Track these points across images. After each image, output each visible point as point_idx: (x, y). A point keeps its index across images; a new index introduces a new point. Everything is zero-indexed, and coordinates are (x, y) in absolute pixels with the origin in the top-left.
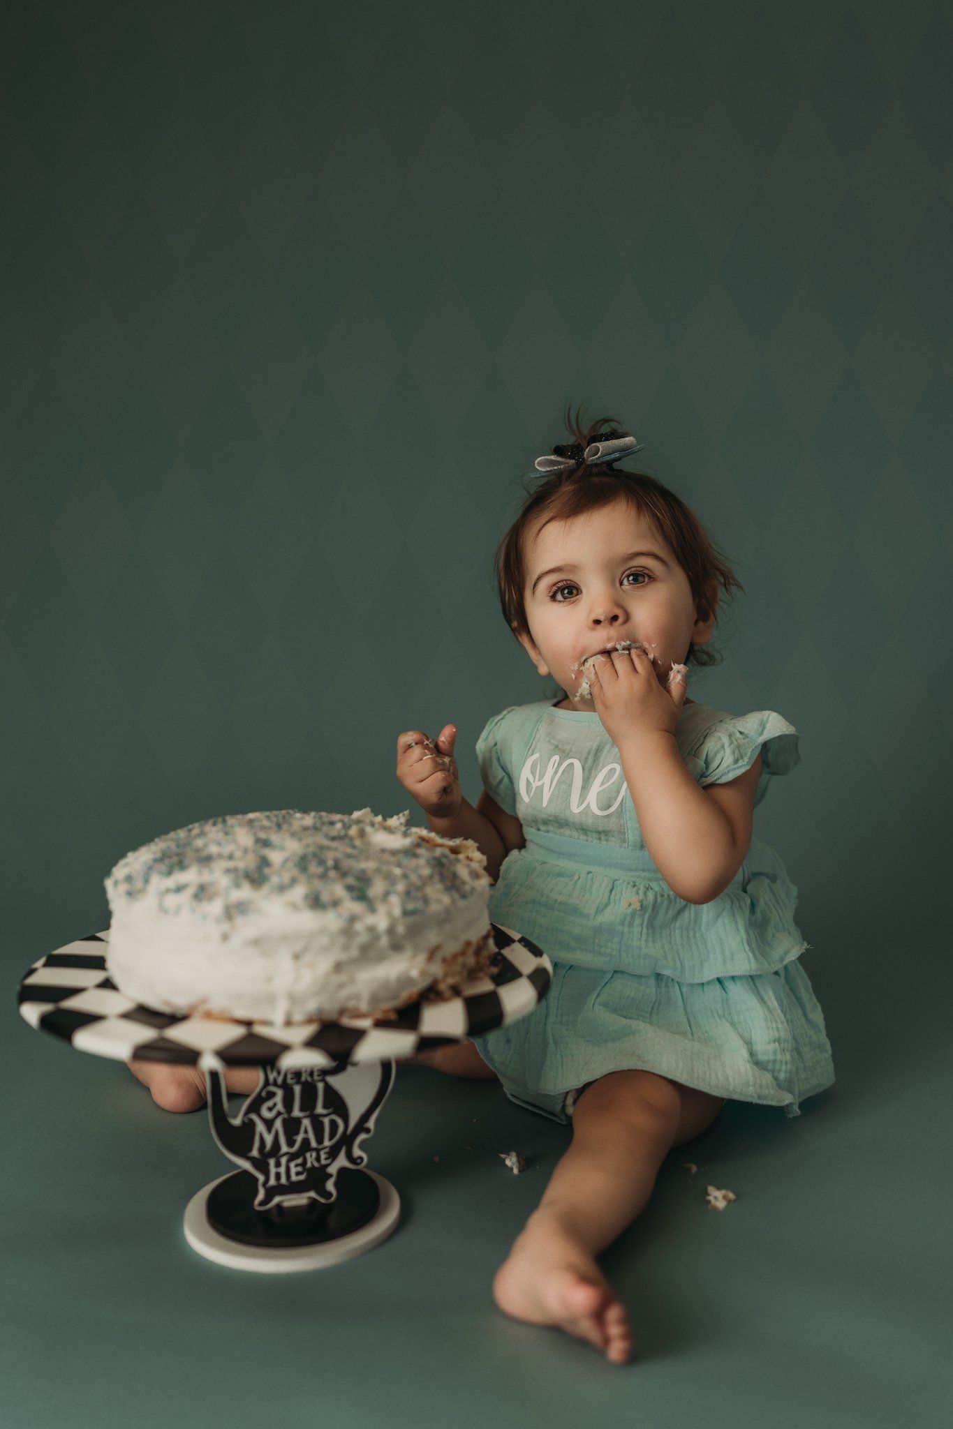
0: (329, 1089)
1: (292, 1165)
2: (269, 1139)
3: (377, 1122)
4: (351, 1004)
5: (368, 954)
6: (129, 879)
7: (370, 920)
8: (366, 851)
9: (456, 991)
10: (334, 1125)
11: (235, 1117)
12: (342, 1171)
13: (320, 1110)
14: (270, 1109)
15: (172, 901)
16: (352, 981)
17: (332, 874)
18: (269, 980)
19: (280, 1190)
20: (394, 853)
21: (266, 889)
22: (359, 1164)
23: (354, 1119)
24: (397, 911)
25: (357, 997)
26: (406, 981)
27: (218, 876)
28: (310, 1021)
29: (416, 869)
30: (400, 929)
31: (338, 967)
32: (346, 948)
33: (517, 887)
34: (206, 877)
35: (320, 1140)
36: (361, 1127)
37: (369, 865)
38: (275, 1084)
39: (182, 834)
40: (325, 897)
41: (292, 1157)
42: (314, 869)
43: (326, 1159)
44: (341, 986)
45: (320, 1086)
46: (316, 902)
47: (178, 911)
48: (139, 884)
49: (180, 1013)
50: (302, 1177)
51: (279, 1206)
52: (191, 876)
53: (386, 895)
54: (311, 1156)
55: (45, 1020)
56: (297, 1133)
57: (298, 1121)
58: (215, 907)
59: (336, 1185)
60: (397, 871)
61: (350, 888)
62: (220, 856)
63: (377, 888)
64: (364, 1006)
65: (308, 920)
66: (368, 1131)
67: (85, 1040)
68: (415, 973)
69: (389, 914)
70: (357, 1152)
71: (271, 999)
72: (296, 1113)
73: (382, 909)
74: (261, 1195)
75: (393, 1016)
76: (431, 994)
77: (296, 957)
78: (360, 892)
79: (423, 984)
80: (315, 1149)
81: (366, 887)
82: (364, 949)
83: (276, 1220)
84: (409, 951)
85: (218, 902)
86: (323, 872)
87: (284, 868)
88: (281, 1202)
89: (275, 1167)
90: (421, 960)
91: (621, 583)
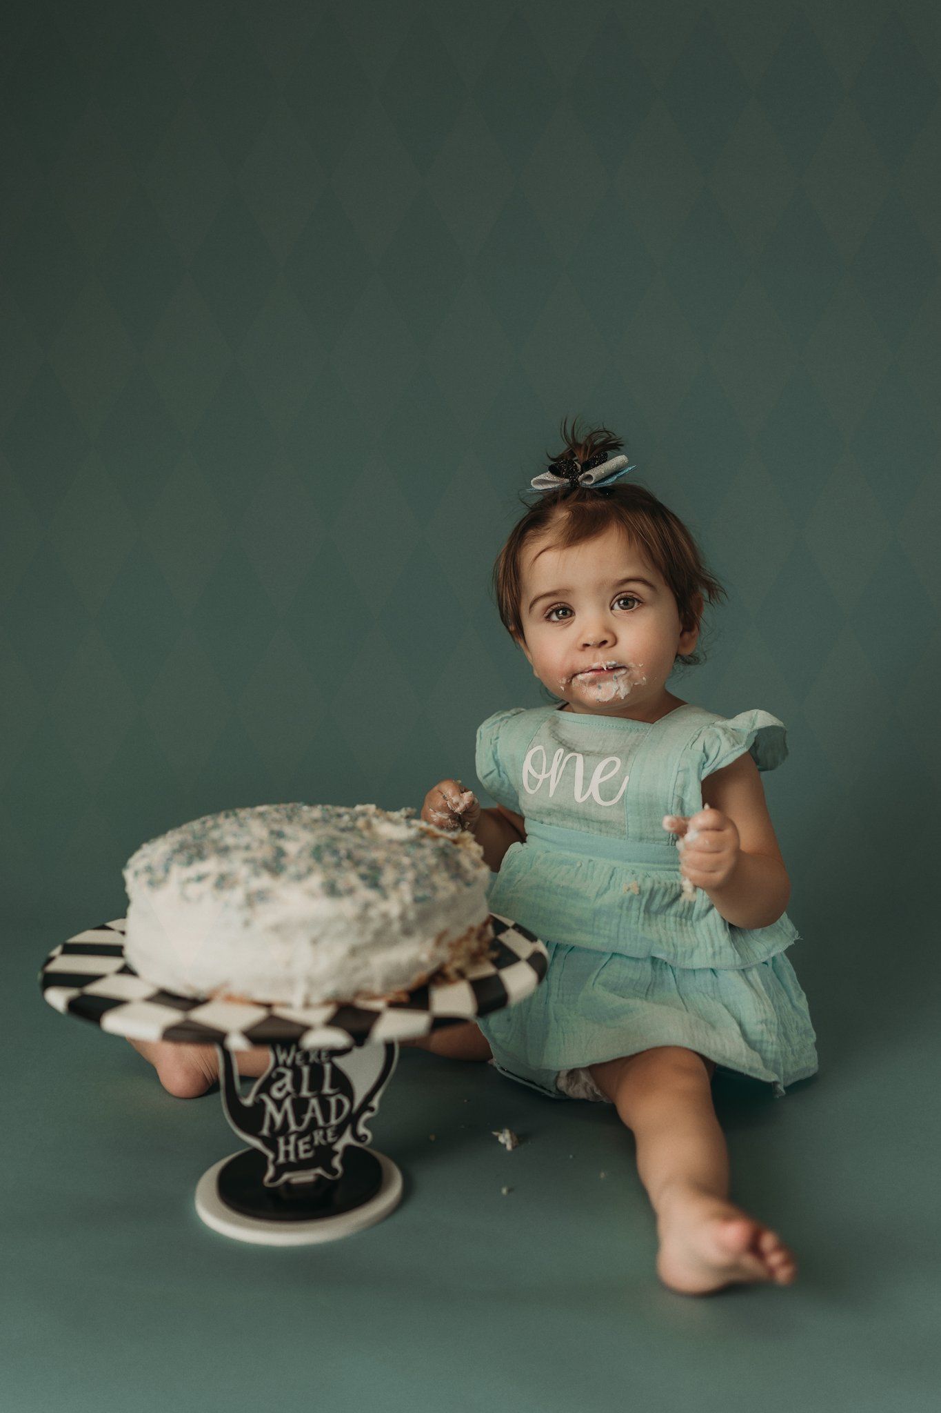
0: (335, 1070)
1: (300, 1143)
2: (278, 1118)
3: (381, 1102)
4: (366, 986)
5: (382, 939)
6: (149, 869)
7: (383, 906)
8: (374, 842)
9: (461, 974)
10: (340, 1105)
11: (246, 1096)
12: (348, 1148)
13: (327, 1090)
14: (280, 1090)
15: (193, 889)
16: (366, 964)
17: (346, 863)
18: (288, 964)
19: (289, 1167)
20: (402, 843)
21: (284, 878)
22: (362, 1142)
23: (359, 1099)
24: (408, 898)
25: (370, 980)
26: (416, 965)
27: (237, 866)
28: (327, 1003)
29: (423, 858)
30: (411, 915)
31: (354, 952)
32: (361, 933)
33: (521, 874)
34: (225, 867)
35: (327, 1118)
36: (365, 1106)
37: (378, 855)
39: (196, 825)
40: (341, 885)
41: (300, 1135)
42: (329, 859)
43: (332, 1137)
44: (356, 969)
45: (328, 1067)
46: (332, 890)
47: (200, 898)
48: (160, 874)
49: (202, 996)
50: (310, 1155)
51: (287, 1183)
52: (211, 866)
53: (397, 884)
54: (318, 1134)
55: (73, 1005)
56: (305, 1112)
57: (306, 1101)
58: (238, 895)
59: (342, 1162)
60: (406, 861)
61: (363, 877)
62: (237, 847)
63: (388, 877)
64: (377, 988)
65: (324, 907)
66: (372, 1109)
67: (113, 1023)
68: (424, 957)
69: (402, 902)
70: (362, 1130)
71: (290, 982)
72: (305, 1093)
73: (394, 896)
74: (271, 1172)
75: (404, 998)
76: (439, 977)
77: (315, 942)
78: (372, 879)
79: (432, 967)
80: (322, 1128)
81: (378, 875)
82: (378, 934)
83: (283, 1196)
84: (418, 937)
85: (238, 891)
86: (337, 862)
87: (300, 857)
88: (290, 1179)
89: (284, 1145)
90: (429, 945)
91: (612, 608)
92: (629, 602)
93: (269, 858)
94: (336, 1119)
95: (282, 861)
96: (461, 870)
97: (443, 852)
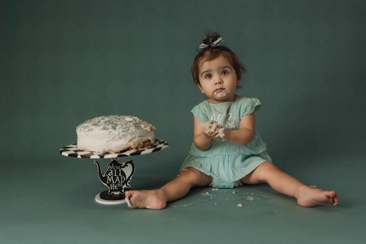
0: (122, 171)
1: (115, 186)
2: (110, 180)
3: (132, 179)
8: (122, 121)
10: (123, 178)
11: (103, 175)
12: (125, 188)
13: (120, 175)
16: (111, 144)
18: (95, 143)
19: (113, 191)
22: (129, 187)
23: (127, 178)
25: (112, 147)
26: (123, 145)
30: (121, 135)
31: (108, 142)
32: (109, 137)
35: (120, 181)
36: (128, 179)
41: (115, 184)
43: (122, 185)
44: (109, 145)
45: (120, 170)
49: (82, 150)
50: (117, 189)
56: (116, 180)
57: (116, 177)
59: (124, 190)
65: (102, 132)
66: (130, 180)
68: (125, 144)
69: (119, 132)
70: (128, 184)
71: (96, 147)
72: (115, 175)
77: (100, 139)
79: (127, 146)
80: (119, 183)
81: (116, 126)
82: (113, 138)
83: (112, 196)
84: (124, 139)
85: (88, 129)
86: (109, 124)
87: (102, 123)
88: (113, 193)
89: (112, 186)
90: (127, 141)
91: (221, 75)
92: (225, 73)
93: (97, 123)
94: (122, 181)
95: (99, 123)
96: (139, 127)
97: (136, 124)
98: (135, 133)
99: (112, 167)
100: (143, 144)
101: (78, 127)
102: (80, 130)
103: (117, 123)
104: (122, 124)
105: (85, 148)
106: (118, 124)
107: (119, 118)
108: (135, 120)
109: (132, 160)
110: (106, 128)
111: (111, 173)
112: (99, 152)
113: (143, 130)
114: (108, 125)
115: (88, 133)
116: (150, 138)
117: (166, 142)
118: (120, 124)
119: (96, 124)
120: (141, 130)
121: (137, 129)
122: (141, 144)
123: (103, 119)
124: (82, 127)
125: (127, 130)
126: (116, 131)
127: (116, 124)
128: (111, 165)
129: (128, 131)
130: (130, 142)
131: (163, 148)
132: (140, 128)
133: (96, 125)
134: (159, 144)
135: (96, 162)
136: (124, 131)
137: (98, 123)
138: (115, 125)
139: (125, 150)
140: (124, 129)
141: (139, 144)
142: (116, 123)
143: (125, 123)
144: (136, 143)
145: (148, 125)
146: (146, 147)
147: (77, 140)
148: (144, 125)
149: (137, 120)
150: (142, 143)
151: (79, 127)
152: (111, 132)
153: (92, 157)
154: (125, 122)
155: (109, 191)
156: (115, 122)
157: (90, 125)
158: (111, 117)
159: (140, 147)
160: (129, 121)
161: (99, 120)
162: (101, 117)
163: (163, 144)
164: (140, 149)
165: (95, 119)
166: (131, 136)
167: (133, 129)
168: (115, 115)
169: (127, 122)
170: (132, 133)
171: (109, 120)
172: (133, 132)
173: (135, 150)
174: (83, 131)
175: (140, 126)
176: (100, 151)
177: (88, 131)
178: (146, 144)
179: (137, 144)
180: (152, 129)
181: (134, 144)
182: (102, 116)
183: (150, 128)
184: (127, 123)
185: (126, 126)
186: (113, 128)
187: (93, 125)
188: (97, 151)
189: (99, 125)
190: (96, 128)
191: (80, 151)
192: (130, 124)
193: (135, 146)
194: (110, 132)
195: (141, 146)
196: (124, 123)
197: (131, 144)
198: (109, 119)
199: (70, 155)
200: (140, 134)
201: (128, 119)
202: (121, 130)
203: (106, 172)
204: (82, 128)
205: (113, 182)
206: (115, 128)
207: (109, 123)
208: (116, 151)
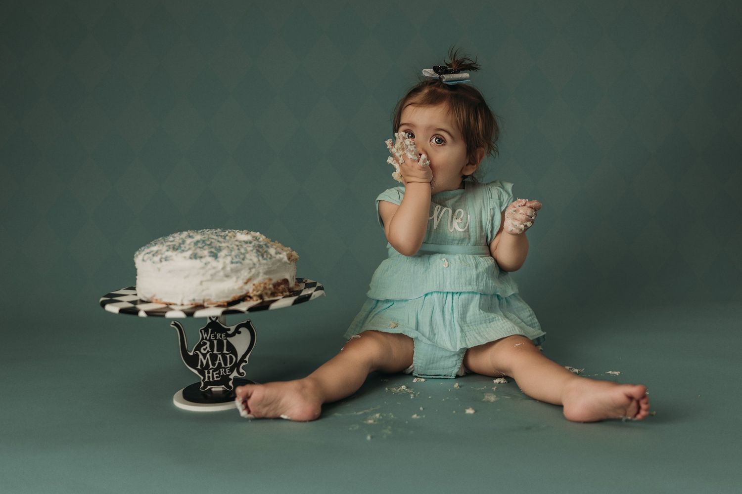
0: (228, 342)
1: (215, 373)
2: (205, 362)
3: (250, 359)
4: (208, 298)
5: (215, 278)
7: (215, 264)
9: (261, 298)
10: (231, 358)
11: (190, 351)
12: (235, 379)
13: (225, 351)
14: (204, 350)
16: (208, 288)
17: (207, 247)
18: (176, 287)
19: (210, 383)
20: (241, 242)
21: (177, 252)
22: (243, 375)
23: (239, 358)
24: (229, 262)
25: (210, 295)
26: (232, 291)
30: (228, 269)
31: (202, 283)
32: (205, 275)
34: (160, 248)
35: (226, 364)
36: (243, 360)
37: (224, 245)
38: (206, 339)
41: (215, 370)
42: (200, 245)
43: (228, 372)
44: (203, 291)
45: (225, 341)
46: (195, 256)
49: (149, 301)
50: (219, 379)
52: (156, 248)
53: (226, 256)
54: (222, 371)
56: (216, 361)
57: (216, 356)
58: (157, 258)
59: (233, 383)
60: (236, 248)
61: (211, 252)
62: (170, 241)
63: (223, 253)
64: (213, 299)
65: (190, 263)
66: (246, 362)
67: (108, 308)
69: (225, 263)
70: (241, 371)
71: (176, 295)
72: (215, 352)
73: (221, 260)
75: (226, 304)
76: (248, 298)
77: (185, 278)
78: (215, 254)
79: (241, 293)
80: (224, 368)
81: (219, 252)
82: (213, 276)
83: (209, 395)
84: (234, 279)
85: (159, 257)
86: (204, 246)
87: (190, 244)
88: (210, 389)
89: (208, 374)
90: (240, 283)
93: (177, 245)
94: (230, 365)
95: (182, 246)
96: (265, 254)
97: (260, 246)
98: (257, 265)
99: (208, 335)
100: (273, 289)
101: (137, 253)
102: (143, 260)
103: (221, 245)
104: (231, 247)
105: (154, 296)
106: (222, 248)
107: (223, 234)
108: (256, 239)
109: (250, 321)
110: (197, 256)
111: (207, 348)
112: (182, 305)
113: (274, 259)
114: (202, 249)
115: (159, 265)
116: (287, 276)
117: (318, 285)
118: (227, 248)
119: (176, 247)
120: (269, 260)
121: (260, 258)
122: (270, 289)
123: (190, 237)
124: (147, 253)
125: (241, 260)
126: (218, 261)
127: (218, 247)
128: (206, 330)
129: (243, 262)
130: (246, 283)
131: (314, 296)
132: (267, 255)
133: (177, 249)
134: (305, 288)
135: (176, 324)
136: (234, 261)
137: (180, 244)
138: (215, 248)
139: (236, 299)
140: (234, 258)
141: (265, 288)
142: (219, 244)
143: (237, 246)
144: (260, 286)
145: (282, 250)
146: (280, 294)
147: (136, 279)
148: (276, 249)
149: (261, 239)
150: (271, 286)
151: (140, 254)
152: (209, 263)
153: (169, 315)
154: (237, 243)
155: (202, 385)
156: (216, 243)
157: (164, 248)
158: (208, 232)
159: (266, 294)
160: (244, 241)
161: (182, 238)
162: (185, 234)
163: (314, 288)
164: (267, 299)
165: (173, 237)
166: (249, 271)
167: (252, 257)
168: (216, 229)
169: (240, 244)
170: (251, 266)
171: (204, 239)
172: (254, 264)
173: (257, 300)
174: (149, 262)
175: (267, 251)
176: (186, 302)
177: (161, 261)
178: (280, 288)
179: (262, 289)
180: (292, 258)
181: (255, 289)
182: (187, 231)
183: (287, 254)
184: (241, 246)
185: (238, 251)
186: (213, 256)
187: (170, 248)
188: (179, 303)
189: (183, 248)
190: (176, 255)
191: (142, 302)
192: (248, 247)
193: (257, 291)
194: (206, 264)
195: (269, 292)
196: (233, 246)
197: (250, 288)
198: (204, 236)
199: (122, 311)
200: (268, 268)
201: (242, 236)
202: (229, 259)
203: (195, 346)
204: (147, 255)
205: (211, 367)
206: (215, 256)
207: (204, 244)
208: (219, 303)
